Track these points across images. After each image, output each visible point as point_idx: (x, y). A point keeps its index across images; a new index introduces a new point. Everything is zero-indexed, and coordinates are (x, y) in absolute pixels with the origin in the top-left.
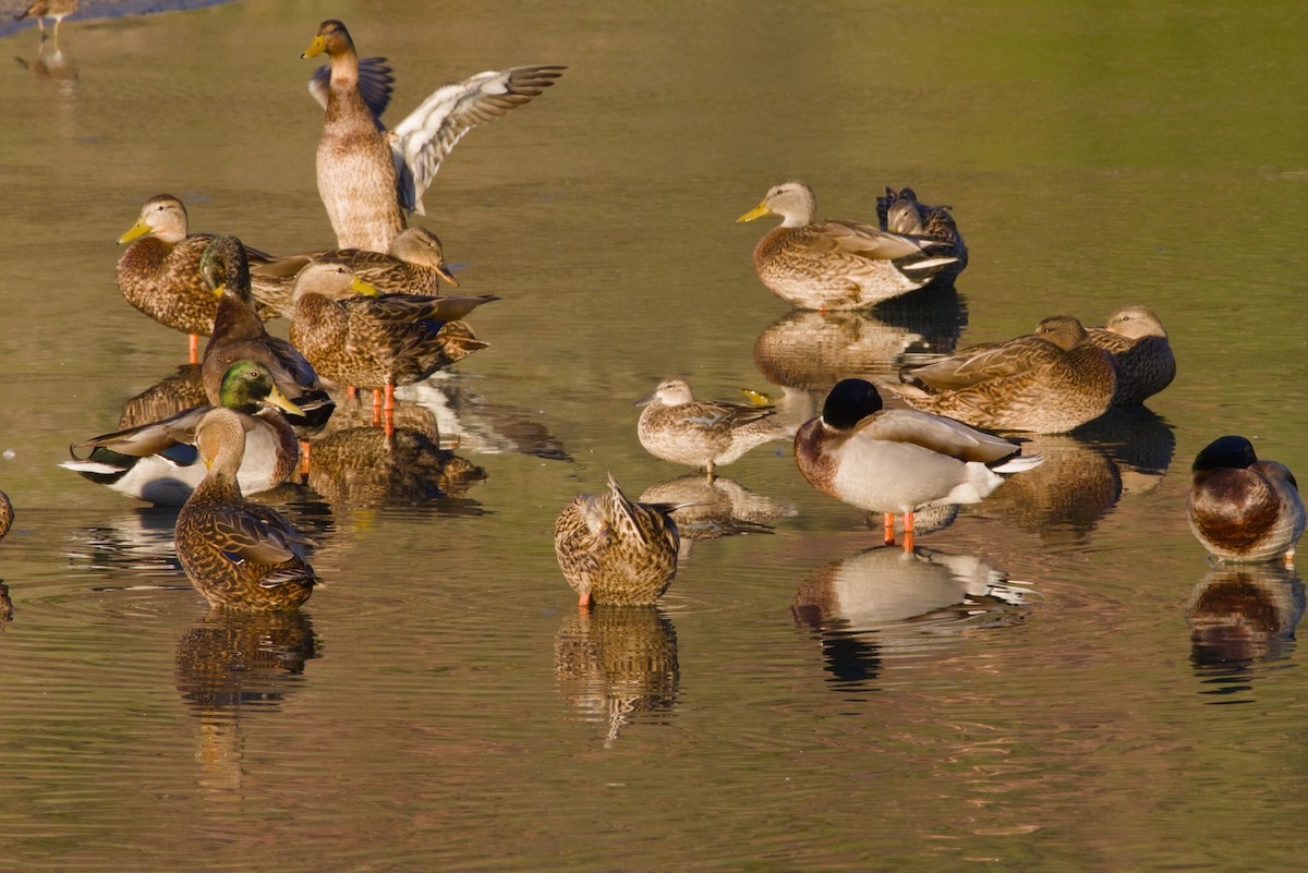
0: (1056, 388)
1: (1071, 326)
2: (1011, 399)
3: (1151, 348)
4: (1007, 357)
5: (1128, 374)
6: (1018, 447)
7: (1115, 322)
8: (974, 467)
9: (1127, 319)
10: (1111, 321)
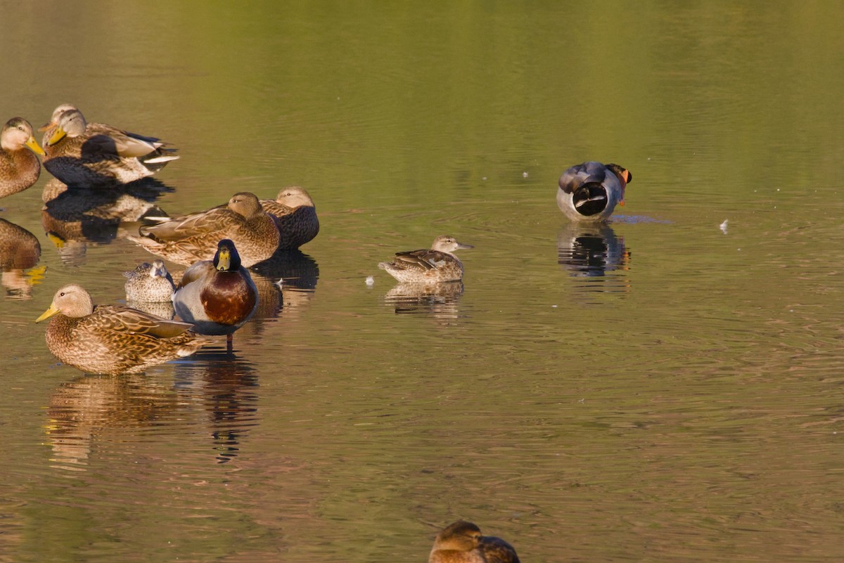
0: (240, 241)
1: (253, 200)
2: (211, 247)
3: (305, 214)
4: (209, 221)
5: (288, 230)
7: (281, 196)
9: (289, 195)
10: (279, 196)
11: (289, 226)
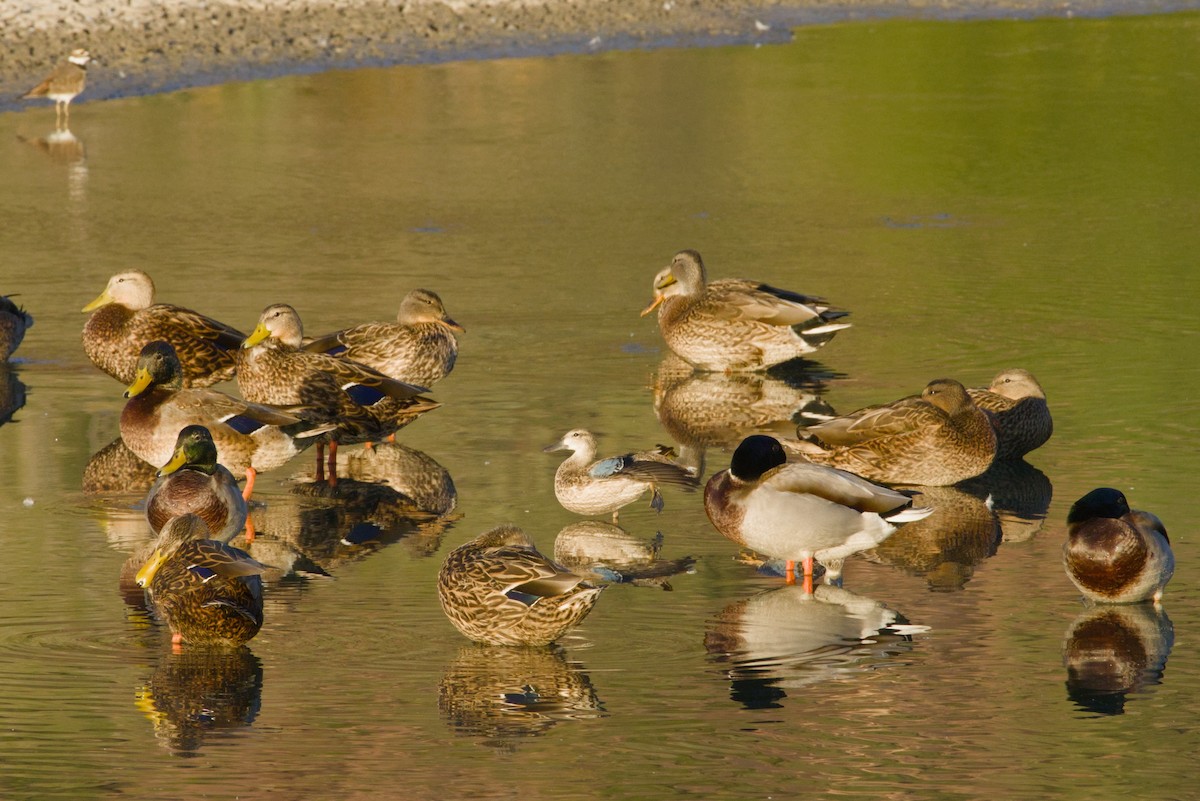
0: (942, 447)
1: (956, 389)
2: (899, 455)
3: (1030, 408)
4: (897, 418)
5: (1009, 432)
6: (909, 499)
7: (997, 384)
8: (869, 517)
9: (1008, 381)
10: (994, 383)
11: (1010, 426)
